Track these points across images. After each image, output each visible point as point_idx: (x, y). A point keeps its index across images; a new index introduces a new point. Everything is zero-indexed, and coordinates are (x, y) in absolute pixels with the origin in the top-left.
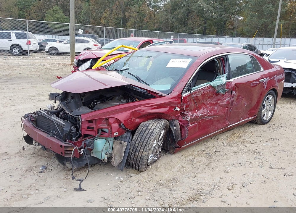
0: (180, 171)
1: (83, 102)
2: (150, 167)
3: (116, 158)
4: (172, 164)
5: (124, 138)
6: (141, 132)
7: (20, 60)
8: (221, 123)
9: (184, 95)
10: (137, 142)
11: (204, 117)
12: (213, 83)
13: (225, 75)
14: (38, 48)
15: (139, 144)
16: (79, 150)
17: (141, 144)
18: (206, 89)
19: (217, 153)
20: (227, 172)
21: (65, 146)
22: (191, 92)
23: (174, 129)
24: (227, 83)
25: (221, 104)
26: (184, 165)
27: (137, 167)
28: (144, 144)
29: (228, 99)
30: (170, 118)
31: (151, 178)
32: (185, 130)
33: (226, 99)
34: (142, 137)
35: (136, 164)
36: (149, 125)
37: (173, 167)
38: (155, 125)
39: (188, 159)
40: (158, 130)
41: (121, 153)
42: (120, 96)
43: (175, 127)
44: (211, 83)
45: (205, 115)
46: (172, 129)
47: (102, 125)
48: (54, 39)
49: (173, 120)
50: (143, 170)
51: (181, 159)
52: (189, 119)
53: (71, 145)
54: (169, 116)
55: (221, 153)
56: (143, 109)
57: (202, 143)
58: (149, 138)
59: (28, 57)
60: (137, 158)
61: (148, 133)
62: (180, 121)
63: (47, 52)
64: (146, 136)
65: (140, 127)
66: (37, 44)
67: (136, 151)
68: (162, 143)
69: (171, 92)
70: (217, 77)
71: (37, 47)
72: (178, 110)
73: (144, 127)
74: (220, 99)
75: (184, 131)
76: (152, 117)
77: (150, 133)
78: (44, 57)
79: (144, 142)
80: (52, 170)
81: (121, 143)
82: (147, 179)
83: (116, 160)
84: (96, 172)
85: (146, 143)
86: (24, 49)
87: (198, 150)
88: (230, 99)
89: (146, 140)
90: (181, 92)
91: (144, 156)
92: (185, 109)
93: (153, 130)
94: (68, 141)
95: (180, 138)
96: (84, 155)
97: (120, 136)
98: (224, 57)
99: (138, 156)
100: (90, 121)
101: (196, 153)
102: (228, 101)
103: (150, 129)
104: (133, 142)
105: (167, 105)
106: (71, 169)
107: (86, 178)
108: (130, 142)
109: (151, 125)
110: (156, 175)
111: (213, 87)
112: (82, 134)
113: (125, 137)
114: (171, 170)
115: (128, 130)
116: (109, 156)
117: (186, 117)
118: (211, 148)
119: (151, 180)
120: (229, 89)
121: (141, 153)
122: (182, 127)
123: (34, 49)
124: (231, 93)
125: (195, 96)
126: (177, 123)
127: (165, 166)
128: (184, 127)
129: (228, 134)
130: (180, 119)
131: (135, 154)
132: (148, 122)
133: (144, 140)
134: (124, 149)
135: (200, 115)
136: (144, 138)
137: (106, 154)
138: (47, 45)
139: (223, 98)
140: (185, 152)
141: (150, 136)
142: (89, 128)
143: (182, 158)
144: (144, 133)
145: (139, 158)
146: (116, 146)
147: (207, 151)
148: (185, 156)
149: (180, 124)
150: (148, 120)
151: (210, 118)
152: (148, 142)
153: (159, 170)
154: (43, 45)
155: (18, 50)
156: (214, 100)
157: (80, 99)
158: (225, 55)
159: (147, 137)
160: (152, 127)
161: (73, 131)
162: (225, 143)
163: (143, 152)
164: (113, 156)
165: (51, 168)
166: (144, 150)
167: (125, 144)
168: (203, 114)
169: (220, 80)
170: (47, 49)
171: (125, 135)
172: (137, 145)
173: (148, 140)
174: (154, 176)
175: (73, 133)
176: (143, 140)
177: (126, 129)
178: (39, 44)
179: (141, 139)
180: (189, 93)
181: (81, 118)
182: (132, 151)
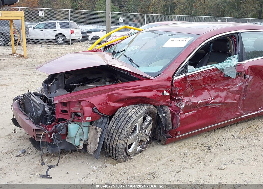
0: (165, 165)
1: (65, 84)
2: (132, 157)
3: (92, 146)
4: (159, 156)
5: (99, 124)
6: (117, 117)
7: (62, 48)
8: (231, 112)
9: (175, 78)
10: (113, 129)
11: (206, 105)
12: (219, 66)
13: (236, 56)
14: (81, 38)
15: (114, 131)
16: (49, 135)
17: (116, 131)
18: (208, 71)
19: (219, 147)
20: (221, 169)
21: (36, 130)
22: (186, 75)
23: (163, 116)
24: (238, 65)
25: (231, 89)
26: (174, 158)
27: (114, 157)
28: (120, 131)
29: (240, 84)
30: (156, 104)
31: (128, 170)
32: (177, 118)
33: (237, 84)
34: (118, 123)
35: (113, 154)
36: (127, 110)
37: (159, 159)
38: (134, 110)
39: (182, 151)
40: (137, 116)
41: (96, 139)
42: (106, 78)
43: (164, 115)
44: (217, 65)
45: (207, 102)
46: (161, 116)
47: (75, 109)
48: (99, 28)
49: (161, 106)
50: (122, 160)
51: (172, 151)
52: (183, 106)
53: (42, 128)
54: (156, 102)
55: (224, 147)
56: (121, 92)
57: (206, 134)
58: (125, 124)
59: (70, 46)
60: (113, 147)
61: (124, 119)
62: (172, 108)
63: (90, 41)
64: (122, 122)
65: (117, 112)
66: (80, 33)
67: (111, 138)
68: (151, 131)
69: (160, 74)
70: (228, 58)
71: (79, 36)
72: (168, 94)
73: (121, 112)
74: (230, 84)
75: (175, 119)
76: (134, 101)
77: (127, 119)
78: (85, 46)
79: (120, 129)
80: (30, 154)
81: (96, 129)
82: (123, 171)
83: (92, 148)
84: (72, 160)
85: (122, 130)
86: (68, 38)
87: (199, 142)
88: (243, 84)
89: (122, 127)
90: (173, 74)
91: (119, 145)
92: (177, 94)
93: (131, 116)
94: (40, 124)
95: (171, 127)
96: (54, 140)
97: (94, 121)
98: (236, 35)
99: (113, 144)
100: (64, 104)
101: (194, 145)
102: (240, 87)
103: (128, 114)
104: (109, 128)
105: (153, 88)
106: (50, 155)
107: (57, 165)
108: (106, 129)
109: (130, 110)
110: (135, 167)
111: (219, 70)
112: (57, 118)
113: (100, 122)
114: (155, 162)
115: (103, 115)
116: (84, 143)
117: (180, 104)
118: (215, 140)
119: (127, 172)
120: (241, 73)
121: (116, 141)
122: (173, 115)
123: (77, 38)
124: (244, 77)
125: (192, 79)
126: (167, 109)
127: (149, 157)
128: (175, 115)
129: (243, 126)
130: (173, 105)
131: (110, 142)
132: (128, 107)
133: (120, 126)
134: (98, 136)
135: (200, 101)
136: (119, 125)
137: (81, 140)
138: (90, 35)
139: (234, 83)
140: (181, 144)
141: (126, 122)
142: (63, 111)
143: (175, 150)
144: (121, 118)
145: (115, 146)
146: (91, 132)
147: (209, 144)
148: (180, 148)
149: (171, 111)
150: (129, 104)
151: (216, 106)
152: (124, 129)
153: (140, 162)
154: (88, 34)
155: (62, 39)
156: (221, 85)
157: (63, 81)
158: (236, 33)
159: (123, 124)
160: (130, 113)
161: (47, 115)
162: (235, 135)
163: (119, 140)
164: (89, 143)
165: (30, 153)
166: (119, 137)
167: (100, 130)
168: (204, 101)
169: (229, 62)
170: (90, 38)
171: (100, 120)
172: (112, 132)
173: (124, 127)
174: (133, 168)
175: (47, 116)
176: (118, 127)
177: (100, 114)
178: (82, 33)
179: (116, 125)
180: (184, 75)
181: (54, 100)
182: (108, 138)
